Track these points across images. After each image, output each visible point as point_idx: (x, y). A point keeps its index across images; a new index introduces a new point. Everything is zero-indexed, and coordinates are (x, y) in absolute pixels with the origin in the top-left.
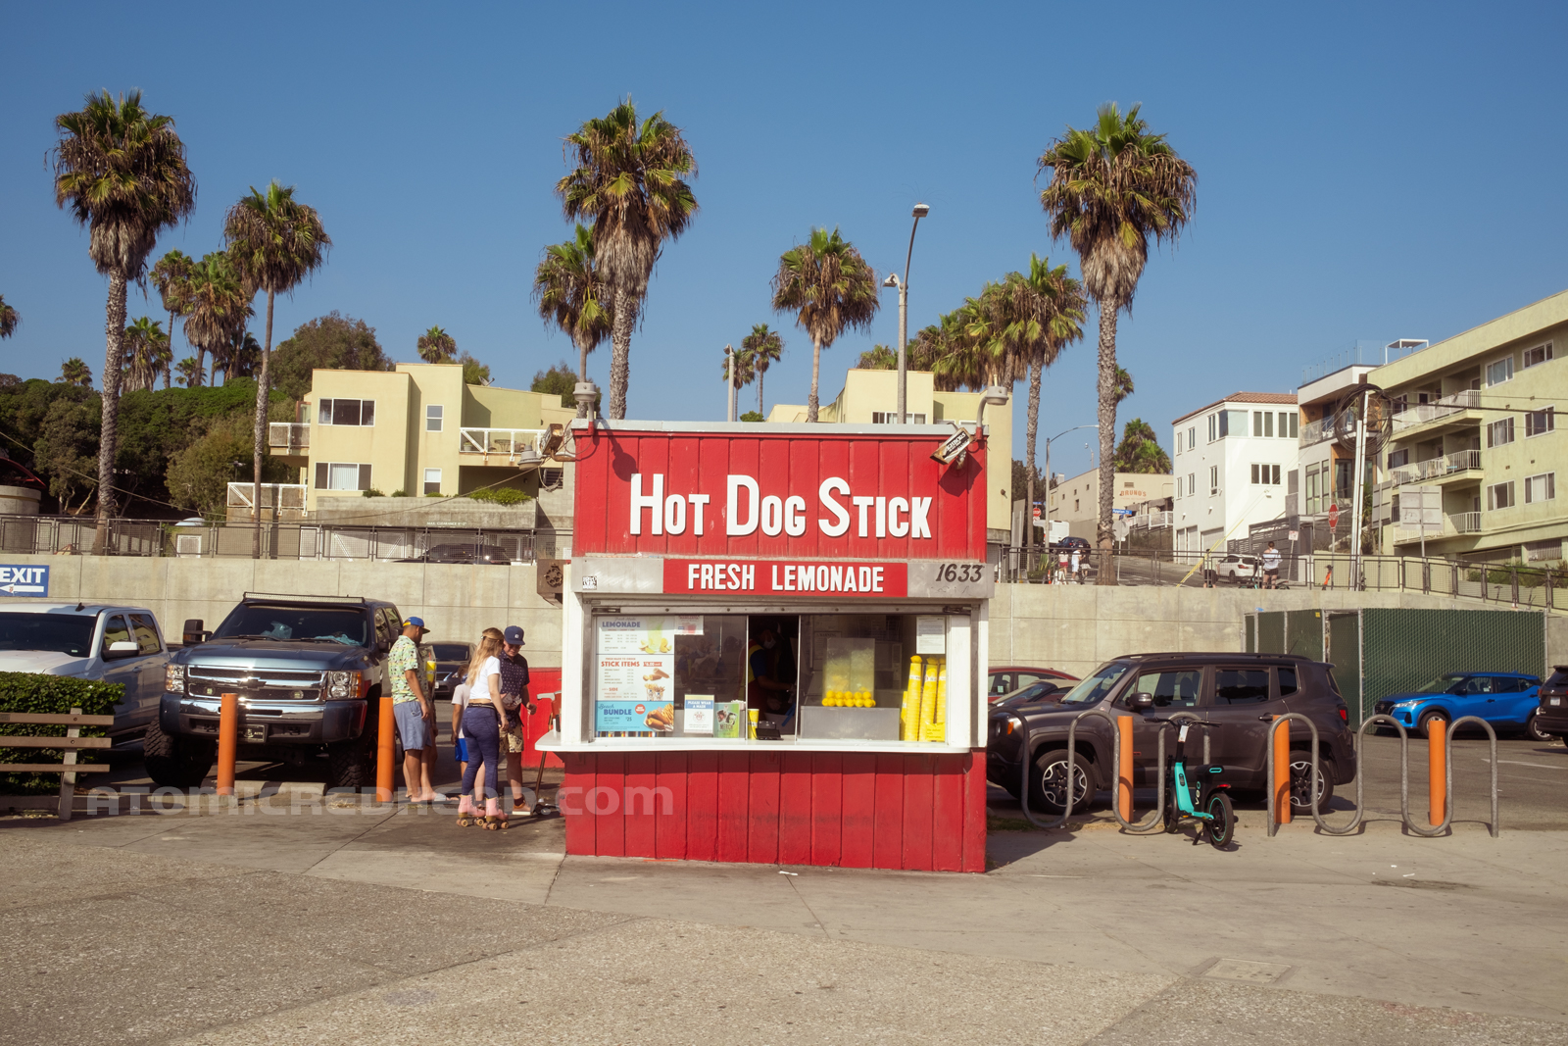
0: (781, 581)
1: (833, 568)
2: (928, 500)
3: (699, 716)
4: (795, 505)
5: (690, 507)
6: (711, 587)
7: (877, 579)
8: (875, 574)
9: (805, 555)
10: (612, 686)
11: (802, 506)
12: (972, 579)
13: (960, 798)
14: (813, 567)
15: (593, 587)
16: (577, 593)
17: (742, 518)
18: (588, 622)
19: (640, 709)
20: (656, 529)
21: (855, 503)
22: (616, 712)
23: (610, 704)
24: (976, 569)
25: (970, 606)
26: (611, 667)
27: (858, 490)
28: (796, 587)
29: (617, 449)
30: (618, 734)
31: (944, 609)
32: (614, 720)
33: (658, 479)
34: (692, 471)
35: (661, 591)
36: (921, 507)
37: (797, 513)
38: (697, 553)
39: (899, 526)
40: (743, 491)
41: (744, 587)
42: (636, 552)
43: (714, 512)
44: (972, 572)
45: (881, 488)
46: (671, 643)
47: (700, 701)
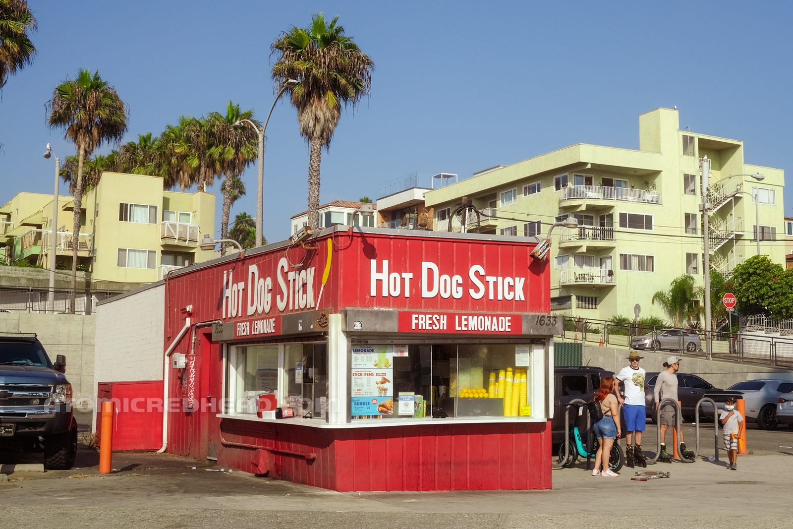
0: (460, 325)
1: (486, 317)
2: (523, 279)
3: (406, 405)
4: (457, 281)
5: (403, 280)
6: (424, 328)
7: (508, 324)
8: (507, 321)
9: (462, 309)
10: (359, 388)
11: (460, 281)
12: (552, 324)
13: (540, 447)
14: (476, 317)
15: (360, 328)
17: (430, 288)
18: (349, 349)
19: (374, 401)
20: (385, 293)
21: (487, 280)
22: (361, 404)
23: (357, 399)
24: (554, 319)
25: (545, 339)
26: (358, 377)
27: (489, 273)
28: (468, 329)
30: (360, 417)
32: (360, 409)
33: (385, 263)
34: (403, 259)
35: (397, 331)
36: (520, 283)
37: (458, 285)
39: (509, 294)
40: (430, 271)
43: (415, 284)
45: (500, 272)
46: (391, 362)
47: (407, 396)
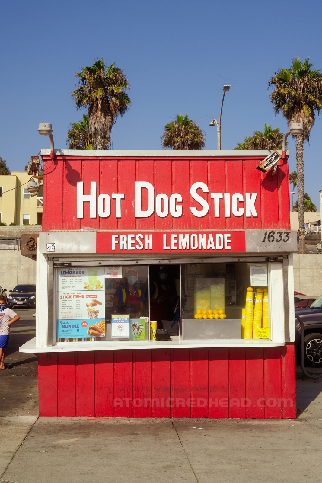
0: (168, 244)
1: (200, 235)
2: (255, 195)
3: (121, 328)
4: (176, 199)
5: (113, 201)
6: (125, 248)
7: (227, 241)
8: (226, 238)
9: (183, 229)
10: (67, 310)
11: (180, 199)
12: (284, 240)
13: (280, 373)
14: (188, 235)
15: (53, 250)
16: (44, 254)
17: (144, 207)
18: (52, 271)
19: (84, 324)
20: (93, 215)
21: (212, 197)
22: (70, 326)
23: (66, 321)
24: (286, 234)
25: (282, 256)
26: (66, 299)
27: (213, 189)
28: (178, 248)
29: (69, 167)
30: (71, 340)
31: (266, 259)
32: (69, 332)
33: (93, 185)
34: (114, 179)
35: (95, 251)
36: (251, 199)
37: (177, 203)
38: (117, 228)
39: (238, 210)
40: (144, 191)
41: (146, 248)
42: (80, 228)
43: (128, 203)
44: (284, 236)
45: (227, 188)
46: (103, 283)
47: (121, 318)
